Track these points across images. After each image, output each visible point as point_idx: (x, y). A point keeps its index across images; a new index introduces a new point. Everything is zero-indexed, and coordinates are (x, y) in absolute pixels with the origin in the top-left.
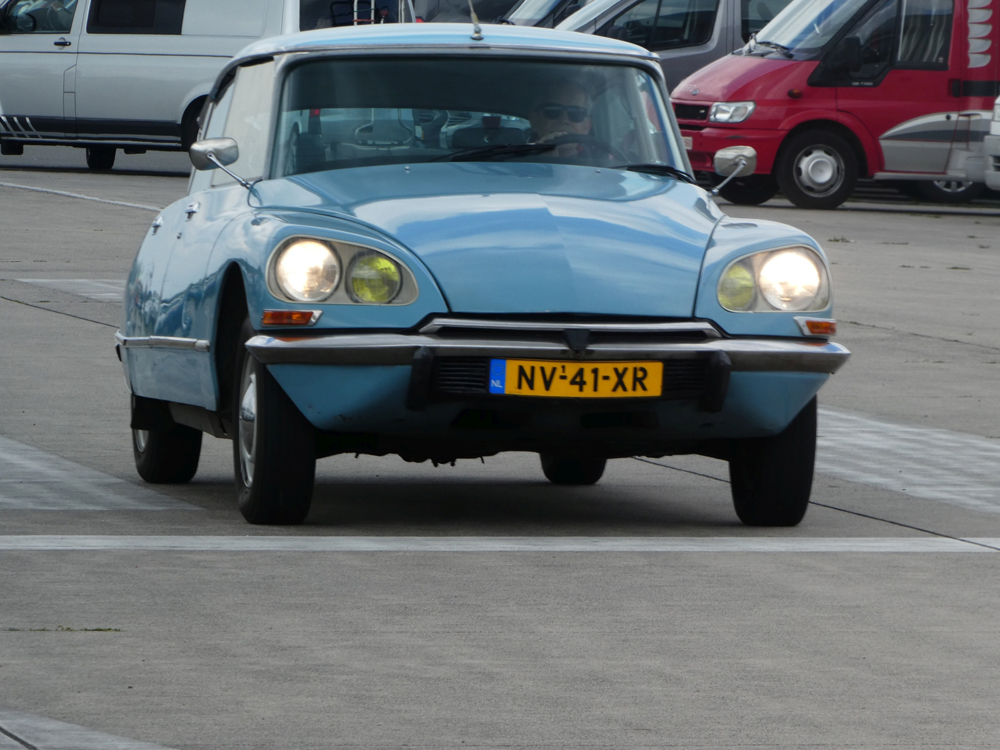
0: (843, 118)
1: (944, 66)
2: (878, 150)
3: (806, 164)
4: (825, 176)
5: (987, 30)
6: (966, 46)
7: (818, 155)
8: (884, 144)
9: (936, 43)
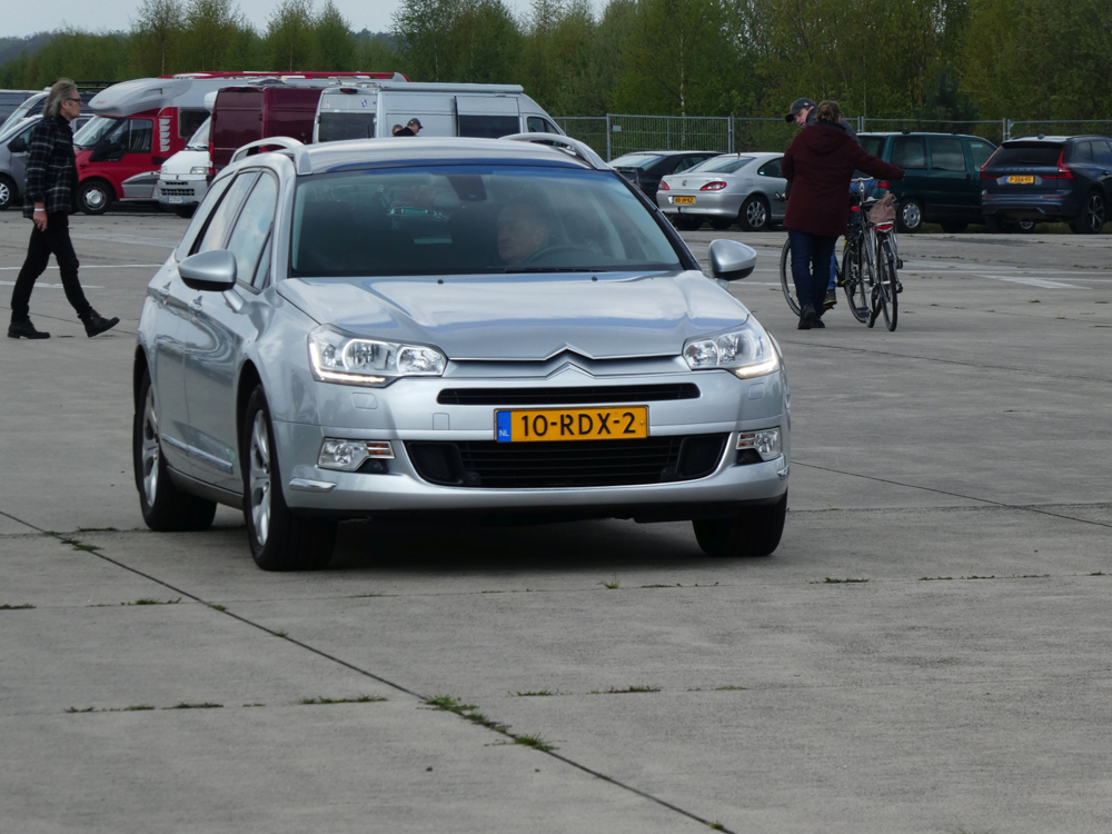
0: (106, 176)
1: (149, 151)
2: (121, 189)
3: (89, 196)
4: (97, 201)
5: (168, 134)
6: (159, 142)
7: (94, 192)
8: (123, 186)
9: (146, 141)
